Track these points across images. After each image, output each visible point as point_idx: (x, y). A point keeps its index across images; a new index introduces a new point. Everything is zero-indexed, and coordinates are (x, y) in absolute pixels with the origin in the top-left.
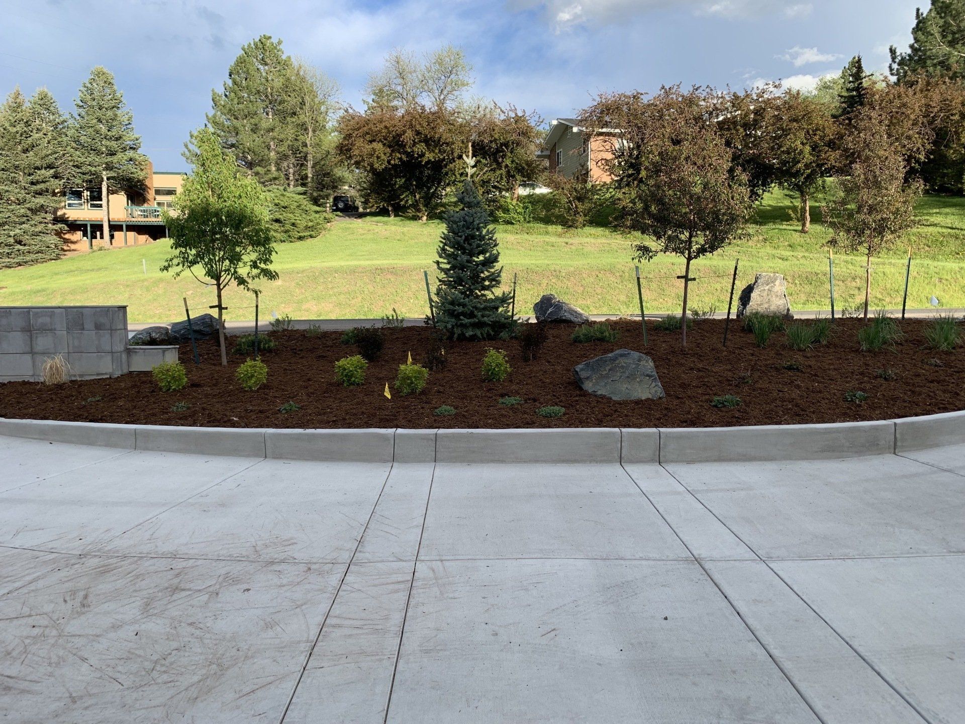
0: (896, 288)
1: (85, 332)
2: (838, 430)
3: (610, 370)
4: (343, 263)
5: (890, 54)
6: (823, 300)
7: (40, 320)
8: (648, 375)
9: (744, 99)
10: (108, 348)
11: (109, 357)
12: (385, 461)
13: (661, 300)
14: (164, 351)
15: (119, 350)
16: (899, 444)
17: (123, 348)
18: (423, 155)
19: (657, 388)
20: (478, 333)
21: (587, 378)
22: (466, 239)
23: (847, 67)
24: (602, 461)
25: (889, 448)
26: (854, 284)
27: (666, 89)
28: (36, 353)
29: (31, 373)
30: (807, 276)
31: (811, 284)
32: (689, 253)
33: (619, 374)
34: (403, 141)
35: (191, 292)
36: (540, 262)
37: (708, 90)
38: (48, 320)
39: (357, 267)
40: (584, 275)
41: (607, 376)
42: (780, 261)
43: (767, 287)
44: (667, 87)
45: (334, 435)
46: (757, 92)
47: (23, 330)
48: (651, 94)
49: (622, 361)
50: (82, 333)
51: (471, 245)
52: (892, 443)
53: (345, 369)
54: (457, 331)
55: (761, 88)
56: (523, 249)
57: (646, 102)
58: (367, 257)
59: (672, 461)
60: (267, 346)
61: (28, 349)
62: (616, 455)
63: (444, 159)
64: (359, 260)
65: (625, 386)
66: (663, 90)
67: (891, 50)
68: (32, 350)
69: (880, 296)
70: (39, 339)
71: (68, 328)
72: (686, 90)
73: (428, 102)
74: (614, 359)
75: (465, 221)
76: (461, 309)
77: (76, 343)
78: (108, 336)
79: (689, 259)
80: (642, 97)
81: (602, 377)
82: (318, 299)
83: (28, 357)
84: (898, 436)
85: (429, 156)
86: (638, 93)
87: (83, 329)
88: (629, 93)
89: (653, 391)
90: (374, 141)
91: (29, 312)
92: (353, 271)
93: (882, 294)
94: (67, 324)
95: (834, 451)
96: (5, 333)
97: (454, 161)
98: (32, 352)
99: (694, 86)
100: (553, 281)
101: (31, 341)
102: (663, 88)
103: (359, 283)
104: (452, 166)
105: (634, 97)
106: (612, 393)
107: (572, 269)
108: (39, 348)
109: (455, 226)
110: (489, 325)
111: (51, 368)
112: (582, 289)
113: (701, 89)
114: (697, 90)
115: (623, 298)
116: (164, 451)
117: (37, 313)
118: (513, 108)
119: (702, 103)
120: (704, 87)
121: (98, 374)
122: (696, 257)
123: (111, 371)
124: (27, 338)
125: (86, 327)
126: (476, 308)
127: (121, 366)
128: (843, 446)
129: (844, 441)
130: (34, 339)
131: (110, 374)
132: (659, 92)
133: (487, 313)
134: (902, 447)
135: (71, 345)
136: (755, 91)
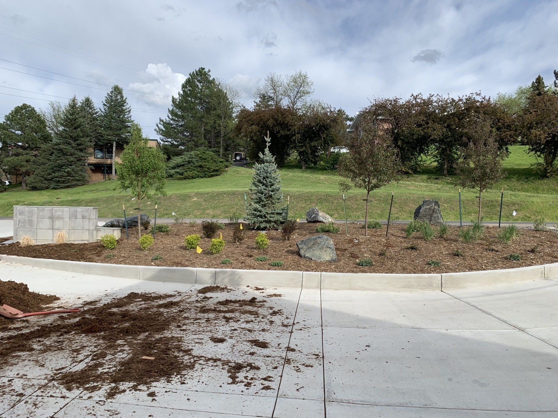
1: (77, 220)
3: (313, 244)
4: (229, 189)
5: (554, 75)
7: (58, 213)
8: (329, 248)
9: (458, 102)
10: (87, 228)
11: (87, 233)
12: (192, 283)
14: (114, 230)
15: (92, 229)
16: (443, 286)
17: (94, 228)
19: (333, 254)
20: (268, 225)
21: (302, 248)
22: (264, 178)
23: (535, 81)
24: (292, 287)
25: (439, 288)
27: (414, 96)
28: (54, 229)
29: (52, 239)
32: (369, 188)
33: (316, 247)
37: (438, 97)
38: (61, 213)
39: (236, 191)
41: (311, 248)
43: (428, 207)
44: (415, 95)
46: (466, 98)
47: (50, 218)
48: (404, 98)
49: (319, 240)
51: (266, 181)
52: (440, 285)
54: (257, 225)
55: (468, 96)
57: (401, 104)
58: (243, 186)
59: (327, 289)
61: (51, 227)
62: (300, 284)
63: (290, 134)
64: (239, 188)
65: (319, 253)
66: (413, 97)
67: (555, 72)
68: (53, 227)
70: (56, 222)
71: (70, 218)
72: (425, 97)
74: (316, 239)
76: (258, 213)
77: (73, 225)
78: (88, 222)
79: (369, 191)
80: (399, 100)
81: (309, 248)
83: (51, 231)
84: (443, 282)
86: (396, 99)
87: (76, 218)
88: (391, 99)
89: (331, 255)
90: (253, 124)
91: (52, 209)
92: (234, 193)
94: (70, 215)
95: (409, 288)
96: (41, 219)
98: (53, 229)
99: (430, 94)
101: (53, 223)
102: (413, 95)
103: (236, 200)
105: (394, 101)
106: (313, 256)
107: (352, 195)
108: (55, 227)
110: (273, 222)
111: (59, 236)
114: (432, 96)
116: (96, 274)
117: (56, 210)
118: (330, 107)
119: (435, 104)
120: (435, 95)
121: (82, 241)
122: (371, 190)
123: (88, 239)
124: (51, 222)
125: (78, 217)
126: (267, 213)
127: (93, 236)
128: (414, 285)
129: (414, 283)
130: (54, 222)
131: (88, 241)
132: (410, 98)
133: (273, 216)
134: (446, 287)
135: (70, 226)
136: (465, 97)
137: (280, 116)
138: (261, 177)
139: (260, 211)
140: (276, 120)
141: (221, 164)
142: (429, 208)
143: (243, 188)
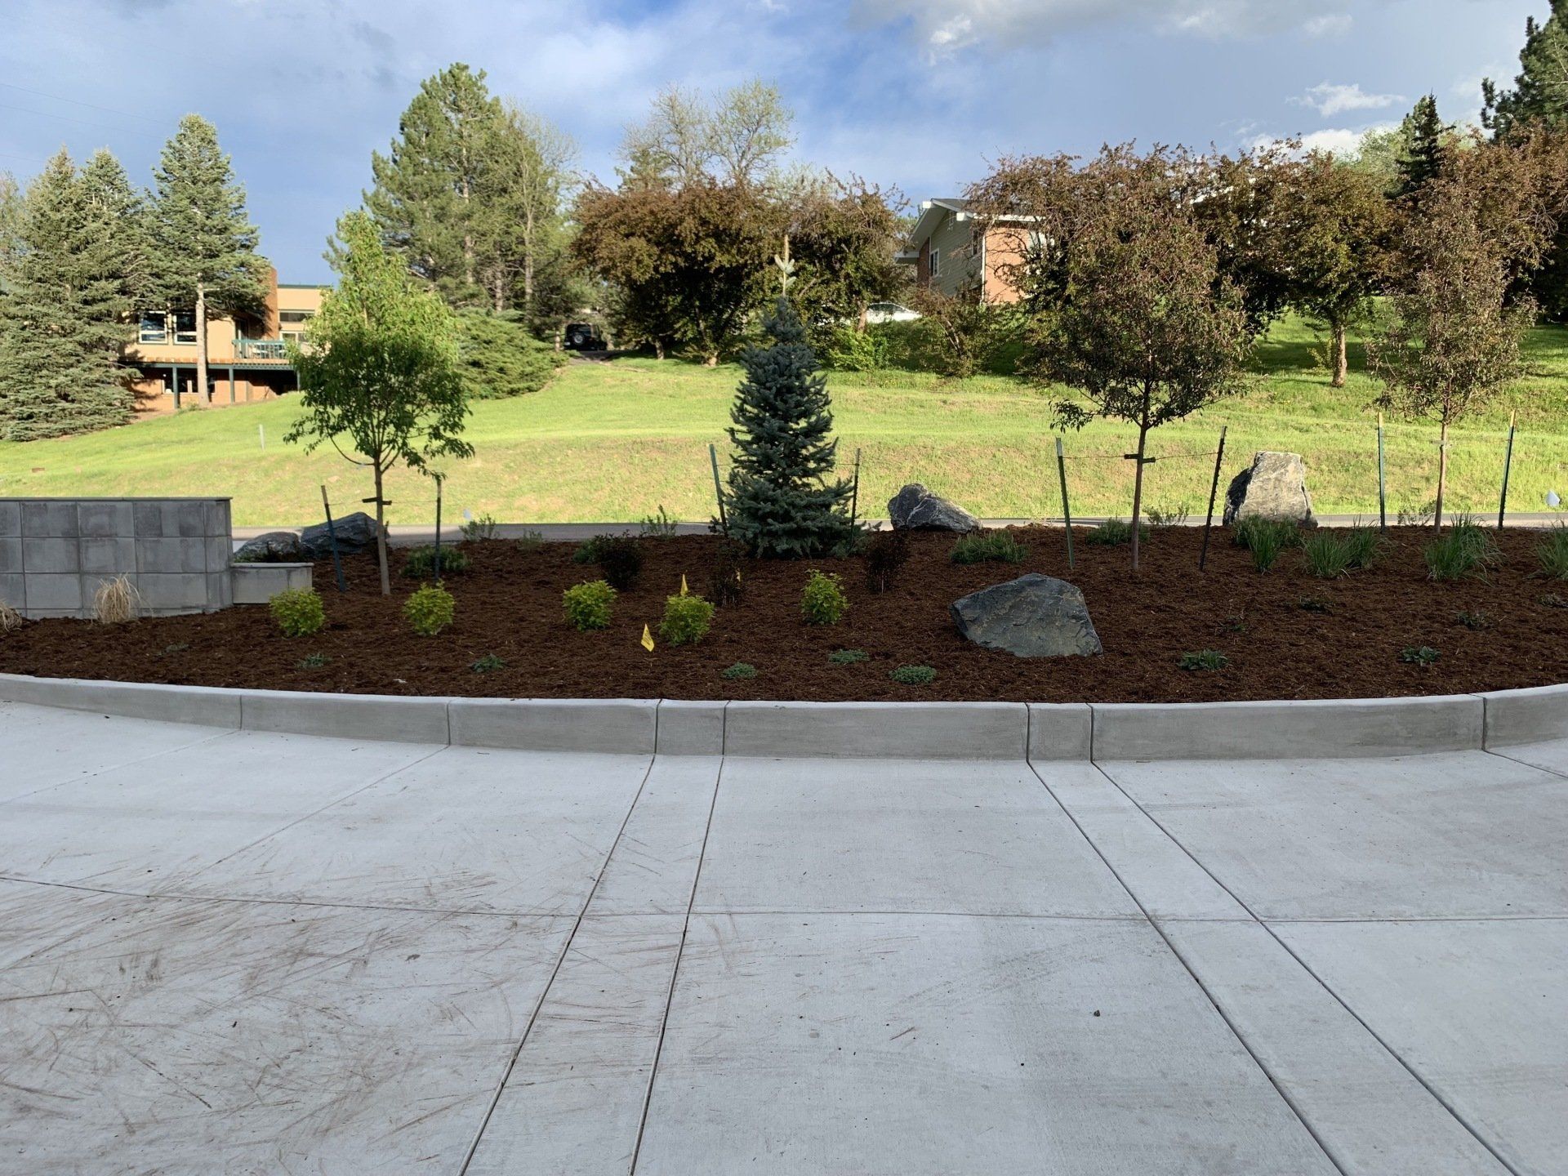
0: (1490, 479)
1: (162, 539)
2: (1388, 710)
3: (1011, 607)
4: (580, 433)
5: (1483, 93)
6: (1366, 497)
7: (93, 520)
8: (1074, 617)
9: (1238, 167)
10: (201, 566)
11: (202, 581)
12: (642, 752)
13: (1099, 496)
14: (290, 571)
15: (218, 568)
16: (1490, 733)
17: (223, 567)
18: (711, 258)
19: (1089, 638)
20: (797, 546)
21: (974, 621)
22: (779, 393)
23: (1411, 114)
24: (996, 757)
25: (1475, 741)
26: (1419, 472)
27: (1110, 151)
28: (88, 573)
29: (78, 605)
30: (1340, 458)
31: (1347, 470)
32: (1145, 417)
33: (1026, 615)
34: (679, 235)
35: (336, 478)
36: (901, 432)
37: (1180, 152)
38: (105, 519)
39: (602, 439)
40: (973, 455)
41: (1006, 618)
42: (1297, 433)
43: (1274, 476)
44: (1113, 148)
45: (559, 709)
46: (1261, 154)
47: (67, 536)
48: (1085, 157)
49: (1032, 593)
50: (158, 541)
51: (785, 402)
52: (1479, 733)
53: (579, 603)
54: (763, 543)
55: (1267, 148)
56: (872, 411)
57: (1077, 172)
58: (619, 424)
59: (1112, 758)
60: (455, 564)
61: (73, 567)
62: (1020, 747)
63: (745, 265)
64: (607, 428)
65: (1037, 634)
66: (1106, 152)
67: (1484, 85)
68: (79, 568)
69: (1462, 492)
70: (90, 550)
71: (137, 533)
72: (1142, 153)
73: (720, 172)
74: (1019, 590)
75: (778, 364)
76: (768, 507)
77: (150, 557)
78: (200, 547)
79: (1145, 427)
80: (1070, 163)
81: (999, 619)
82: (539, 490)
83: (73, 580)
84: (1489, 720)
85: (722, 259)
86: (1064, 157)
87: (161, 535)
88: (1048, 157)
89: (1083, 642)
90: (633, 234)
91: (75, 508)
92: (597, 446)
93: (1466, 488)
94: (136, 526)
95: (1381, 744)
96: (37, 541)
97: (762, 268)
98: (80, 572)
99: (1156, 146)
100: (922, 463)
101: (79, 552)
102: (1105, 148)
103: (606, 465)
104: (758, 275)
105: (1058, 163)
106: (1015, 645)
107: (953, 444)
108: (90, 564)
109: (760, 371)
110: (814, 533)
111: (109, 596)
112: (968, 476)
113: (1169, 150)
114: (1161, 151)
115: (1036, 491)
116: (286, 731)
117: (88, 509)
118: (859, 182)
119: (1170, 173)
120: (1172, 148)
121: (184, 608)
122: (1156, 424)
123: (205, 603)
124: (72, 548)
125: (165, 531)
126: (794, 505)
127: (221, 595)
128: (1397, 736)
129: (1398, 728)
130: (83, 550)
131: (204, 608)
132: (1099, 156)
133: (811, 513)
134: (1497, 738)
135: (141, 561)
136: (1258, 152)
137: (715, 207)
138: (770, 389)
139: (774, 501)
140: (704, 222)
141: (540, 356)
142: (1276, 479)
143: (624, 427)
